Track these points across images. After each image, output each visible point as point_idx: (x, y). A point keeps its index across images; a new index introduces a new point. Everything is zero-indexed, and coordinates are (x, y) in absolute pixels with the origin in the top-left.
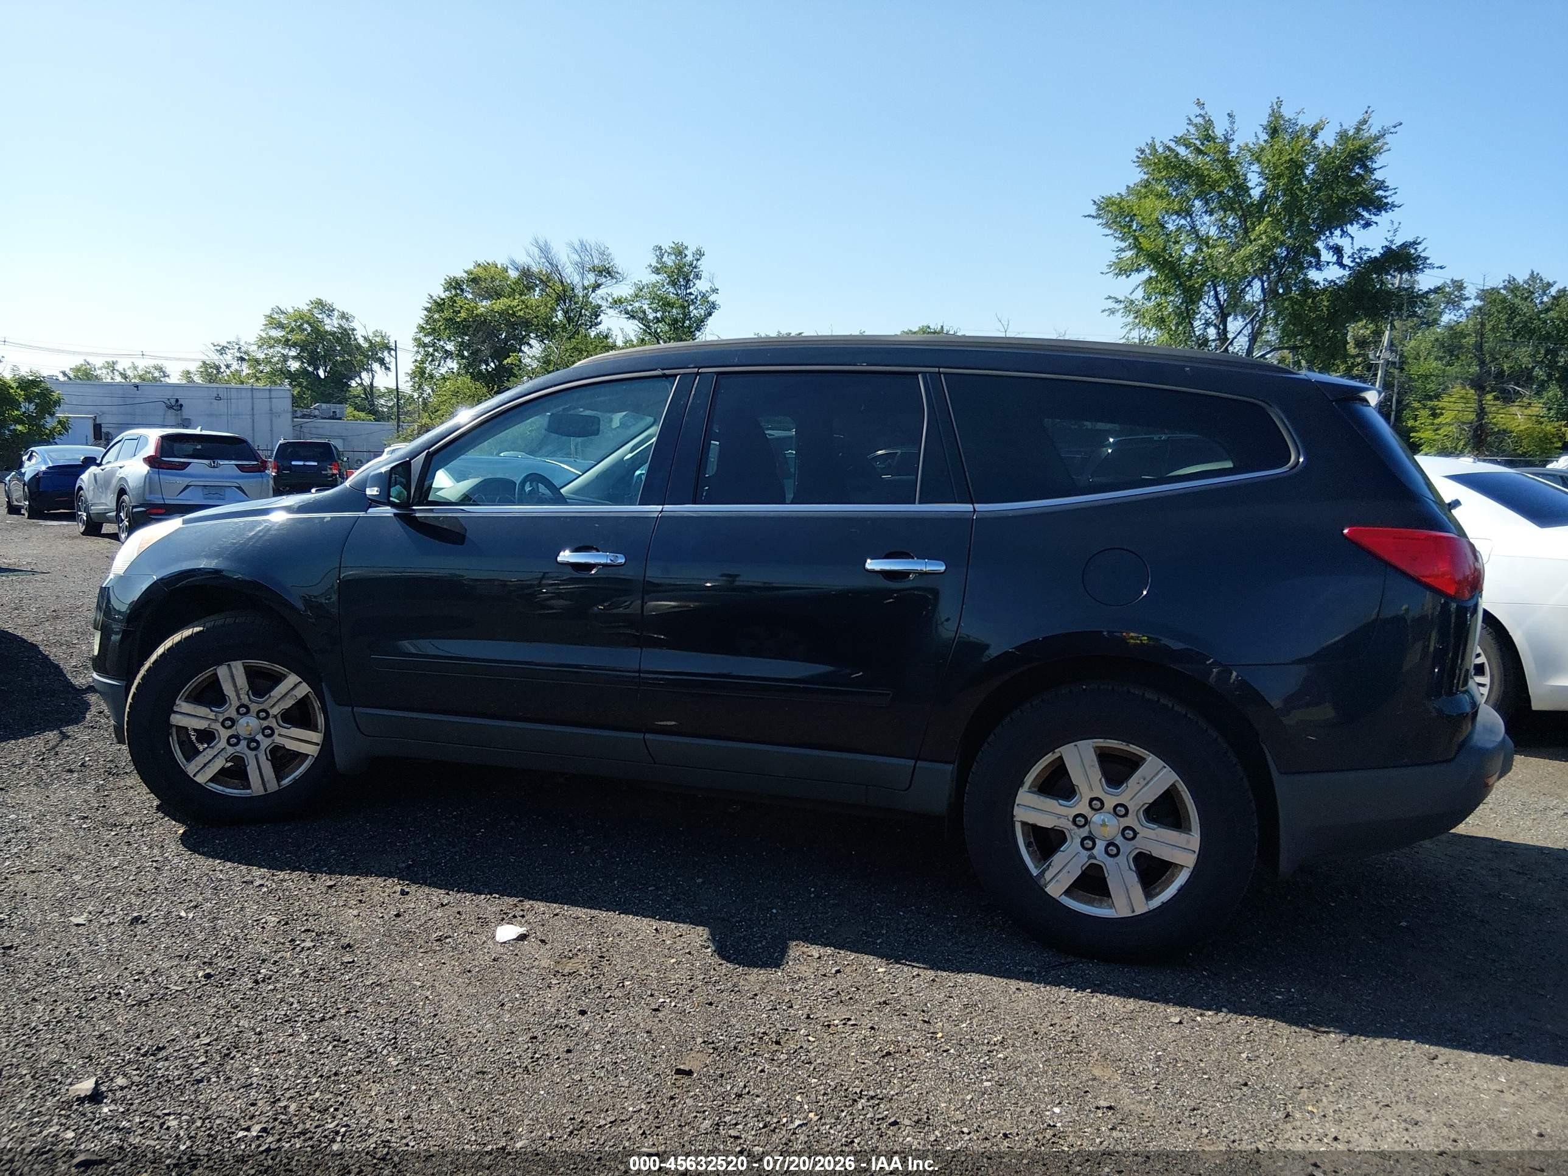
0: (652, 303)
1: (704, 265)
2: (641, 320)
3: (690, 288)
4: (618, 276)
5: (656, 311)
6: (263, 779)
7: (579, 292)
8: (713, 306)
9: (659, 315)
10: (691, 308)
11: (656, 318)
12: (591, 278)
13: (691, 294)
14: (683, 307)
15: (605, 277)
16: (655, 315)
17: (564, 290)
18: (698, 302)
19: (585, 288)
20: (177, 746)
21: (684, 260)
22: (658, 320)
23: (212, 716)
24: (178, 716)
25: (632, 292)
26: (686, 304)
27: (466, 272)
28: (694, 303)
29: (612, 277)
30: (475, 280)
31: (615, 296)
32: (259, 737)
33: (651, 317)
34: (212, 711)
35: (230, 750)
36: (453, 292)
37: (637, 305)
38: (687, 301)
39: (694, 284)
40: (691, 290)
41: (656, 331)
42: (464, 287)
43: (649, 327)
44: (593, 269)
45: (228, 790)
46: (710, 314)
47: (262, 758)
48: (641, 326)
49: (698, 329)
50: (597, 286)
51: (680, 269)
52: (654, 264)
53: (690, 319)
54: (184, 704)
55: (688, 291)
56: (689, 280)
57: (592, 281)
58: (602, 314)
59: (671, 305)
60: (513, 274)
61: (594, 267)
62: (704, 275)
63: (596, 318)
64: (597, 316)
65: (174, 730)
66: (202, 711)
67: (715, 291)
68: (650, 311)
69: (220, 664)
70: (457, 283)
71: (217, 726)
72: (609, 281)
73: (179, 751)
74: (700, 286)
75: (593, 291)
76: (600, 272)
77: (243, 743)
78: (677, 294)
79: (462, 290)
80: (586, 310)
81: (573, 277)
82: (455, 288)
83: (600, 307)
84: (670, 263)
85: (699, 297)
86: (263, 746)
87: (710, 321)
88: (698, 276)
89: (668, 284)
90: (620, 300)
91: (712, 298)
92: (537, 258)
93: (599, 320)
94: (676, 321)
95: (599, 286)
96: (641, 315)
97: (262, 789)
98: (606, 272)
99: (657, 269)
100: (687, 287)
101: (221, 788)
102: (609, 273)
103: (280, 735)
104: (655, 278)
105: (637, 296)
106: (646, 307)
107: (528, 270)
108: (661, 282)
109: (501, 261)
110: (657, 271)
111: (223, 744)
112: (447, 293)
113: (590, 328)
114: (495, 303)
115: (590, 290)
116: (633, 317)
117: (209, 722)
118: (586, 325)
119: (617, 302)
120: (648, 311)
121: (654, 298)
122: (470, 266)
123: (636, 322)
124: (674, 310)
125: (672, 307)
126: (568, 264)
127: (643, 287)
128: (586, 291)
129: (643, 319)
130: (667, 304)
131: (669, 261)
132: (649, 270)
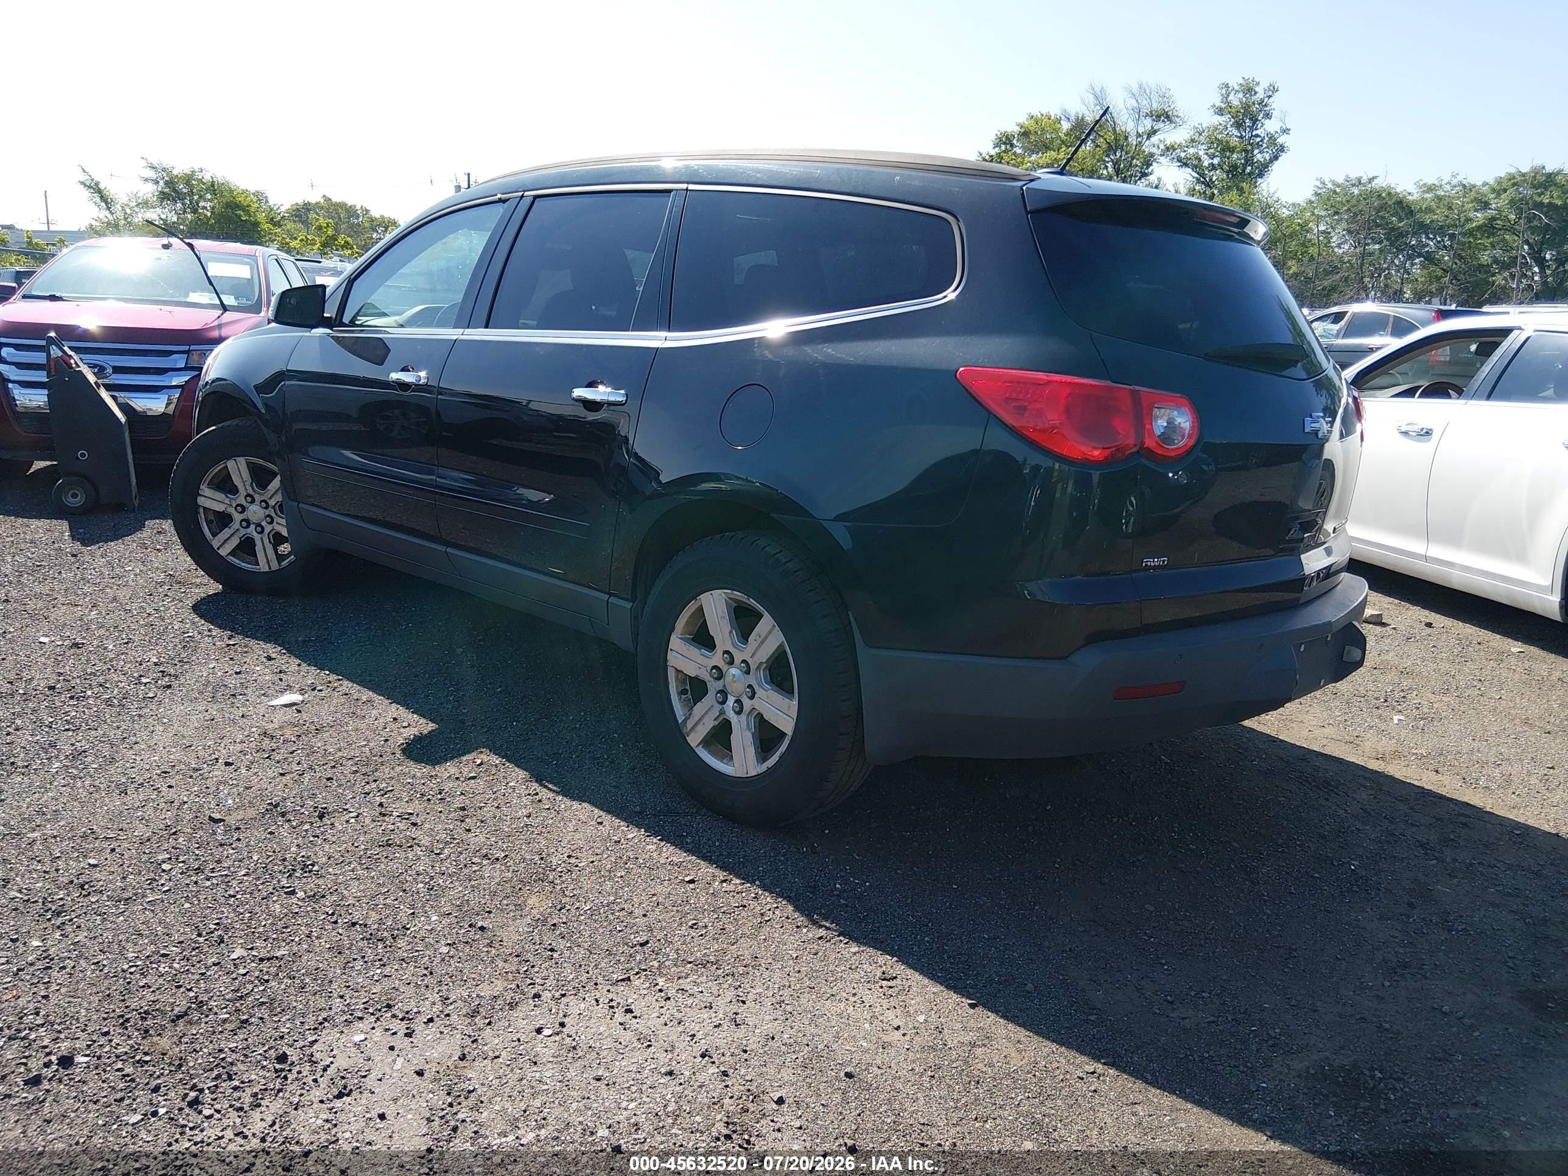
0: (1210, 148)
1: (1276, 104)
2: (1195, 168)
3: (1256, 129)
4: (1178, 120)
5: (1212, 157)
6: (267, 559)
7: (1133, 140)
8: (1282, 149)
9: (1216, 161)
10: (1256, 151)
11: (1212, 164)
12: (1148, 123)
13: (1257, 136)
14: (1246, 151)
15: (1163, 121)
16: (1211, 161)
17: (1115, 139)
18: (1265, 145)
19: (1139, 135)
20: (205, 524)
21: (1253, 98)
22: (1213, 167)
23: (227, 501)
24: (203, 499)
25: (1187, 137)
26: (1249, 148)
27: (1018, 125)
28: (1258, 145)
29: (1171, 122)
30: (1025, 134)
31: (1168, 143)
32: (264, 523)
33: (1206, 164)
34: (227, 497)
35: (243, 532)
36: (1003, 147)
37: (1192, 151)
38: (1251, 145)
39: (1263, 124)
40: (1258, 132)
41: (1211, 180)
42: (1015, 142)
43: (1202, 175)
44: (1150, 115)
45: (243, 564)
46: (1276, 158)
47: (266, 541)
48: (1196, 175)
49: (1261, 175)
50: (1153, 132)
51: (1246, 107)
52: (1218, 104)
53: (1252, 165)
54: (206, 489)
55: (1254, 133)
56: (1257, 120)
57: (1149, 127)
58: (1154, 164)
59: (1232, 150)
60: (1066, 126)
61: (1151, 112)
62: (1275, 113)
63: (1147, 168)
64: (1149, 165)
65: (202, 510)
66: (220, 496)
67: (1285, 131)
68: (1206, 157)
69: (229, 459)
70: (1007, 138)
71: (232, 510)
72: (1168, 126)
73: (206, 527)
74: (1270, 126)
75: (1148, 138)
76: (1158, 117)
77: (253, 527)
78: (1241, 137)
79: (1012, 145)
80: (1138, 159)
81: (1126, 122)
82: (1004, 143)
83: (1152, 155)
84: (1236, 103)
85: (1267, 139)
86: (267, 530)
87: (1276, 165)
88: (1268, 116)
89: (1231, 126)
90: (1173, 146)
91: (1280, 140)
92: (1092, 107)
93: (1150, 170)
94: (1234, 167)
95: (1154, 132)
96: (1195, 162)
97: (267, 566)
98: (1164, 116)
99: (1221, 109)
100: (1252, 128)
101: (238, 562)
102: (1168, 117)
103: (277, 523)
104: (1218, 120)
105: (1193, 141)
106: (1201, 153)
107: (1083, 119)
108: (1224, 124)
109: (1054, 111)
110: (1220, 112)
111: (236, 525)
112: (997, 150)
113: (1140, 179)
114: (1042, 157)
115: (1145, 137)
116: (1186, 165)
117: (225, 506)
118: (1136, 176)
119: (1169, 149)
120: (1205, 158)
121: (1212, 141)
122: (1023, 119)
123: (1189, 170)
124: (1235, 156)
125: (1233, 152)
126: (1125, 111)
127: (1204, 131)
128: (1139, 139)
129: (1197, 167)
130: (1226, 149)
131: (1235, 100)
132: (1212, 111)
